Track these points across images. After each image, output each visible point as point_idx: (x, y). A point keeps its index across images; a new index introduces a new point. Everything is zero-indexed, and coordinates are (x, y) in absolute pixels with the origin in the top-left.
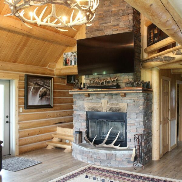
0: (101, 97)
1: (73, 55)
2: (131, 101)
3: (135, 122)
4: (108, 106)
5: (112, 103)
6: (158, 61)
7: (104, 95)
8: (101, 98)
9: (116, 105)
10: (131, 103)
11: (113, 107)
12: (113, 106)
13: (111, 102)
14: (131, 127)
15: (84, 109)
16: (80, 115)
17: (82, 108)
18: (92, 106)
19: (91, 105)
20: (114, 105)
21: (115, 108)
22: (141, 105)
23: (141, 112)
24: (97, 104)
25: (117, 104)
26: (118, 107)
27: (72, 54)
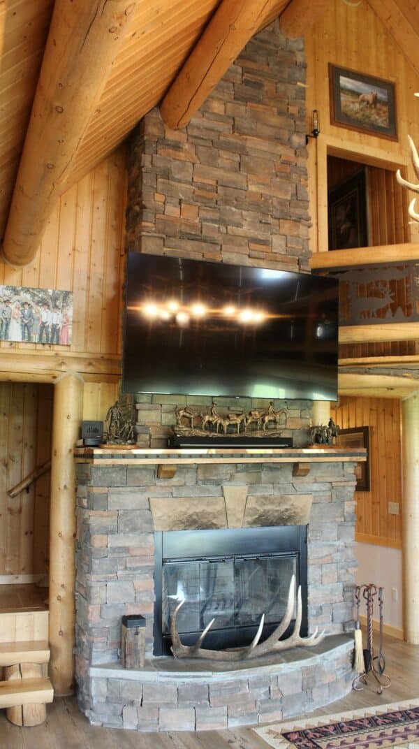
0: (223, 477)
1: (16, 298)
2: (324, 489)
3: (331, 550)
4: (249, 506)
5: (265, 498)
6: (404, 377)
7: (231, 470)
8: (221, 480)
9: (279, 504)
10: (321, 494)
11: (268, 511)
12: (269, 507)
13: (259, 494)
14: (321, 567)
15: (146, 526)
16: (127, 550)
17: (139, 522)
18: (190, 512)
19: (184, 509)
20: (272, 503)
21: (276, 514)
22: (351, 500)
23: (352, 520)
24: (208, 504)
25: (282, 500)
26: (287, 510)
27: (8, 292)
